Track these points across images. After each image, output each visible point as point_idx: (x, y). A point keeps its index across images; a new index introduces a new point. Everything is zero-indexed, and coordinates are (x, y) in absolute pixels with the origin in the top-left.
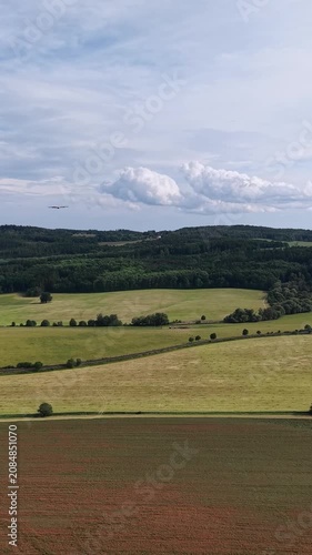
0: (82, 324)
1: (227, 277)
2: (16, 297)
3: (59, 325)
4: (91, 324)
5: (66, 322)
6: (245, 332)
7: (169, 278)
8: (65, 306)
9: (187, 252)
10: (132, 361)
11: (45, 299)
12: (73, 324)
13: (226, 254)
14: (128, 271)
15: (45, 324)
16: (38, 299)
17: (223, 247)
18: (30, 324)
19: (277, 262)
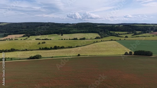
0: (71, 39)
1: (91, 31)
2: (56, 35)
3: (67, 39)
4: (73, 39)
5: (68, 39)
6: (102, 41)
7: (82, 31)
8: (66, 36)
9: (82, 27)
10: (86, 46)
11: (62, 35)
12: (69, 39)
13: (89, 27)
14: (74, 30)
15: (65, 39)
16: (61, 35)
17: (88, 26)
18: (62, 39)
19: (99, 29)
